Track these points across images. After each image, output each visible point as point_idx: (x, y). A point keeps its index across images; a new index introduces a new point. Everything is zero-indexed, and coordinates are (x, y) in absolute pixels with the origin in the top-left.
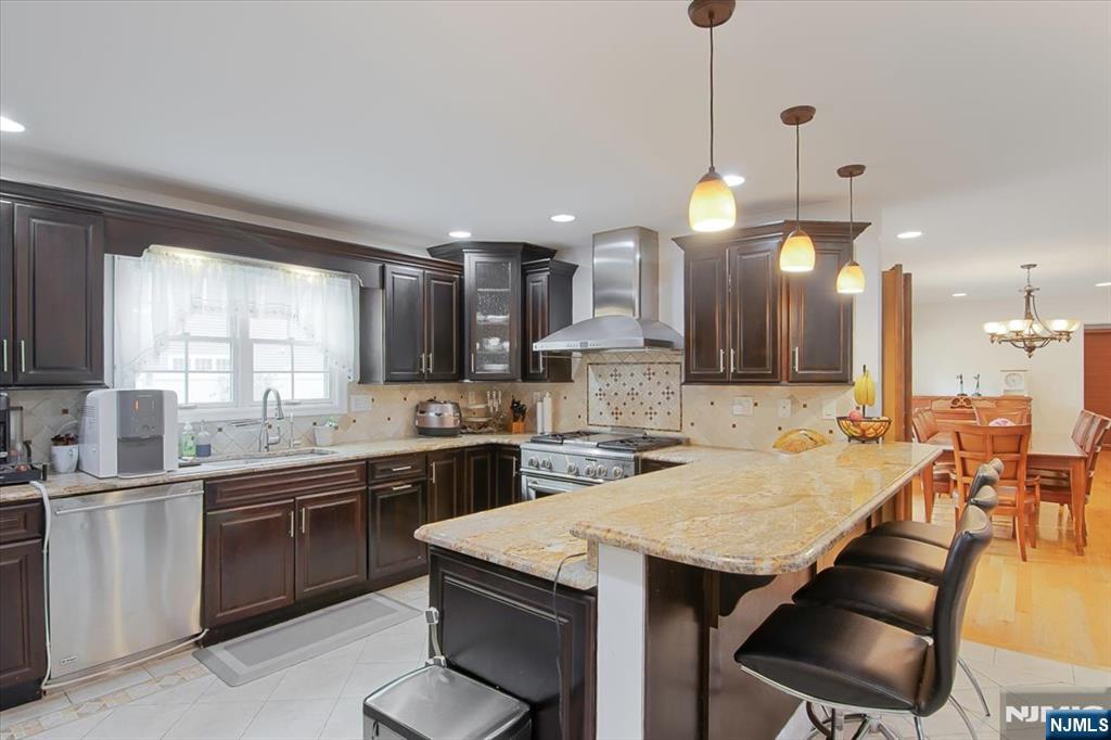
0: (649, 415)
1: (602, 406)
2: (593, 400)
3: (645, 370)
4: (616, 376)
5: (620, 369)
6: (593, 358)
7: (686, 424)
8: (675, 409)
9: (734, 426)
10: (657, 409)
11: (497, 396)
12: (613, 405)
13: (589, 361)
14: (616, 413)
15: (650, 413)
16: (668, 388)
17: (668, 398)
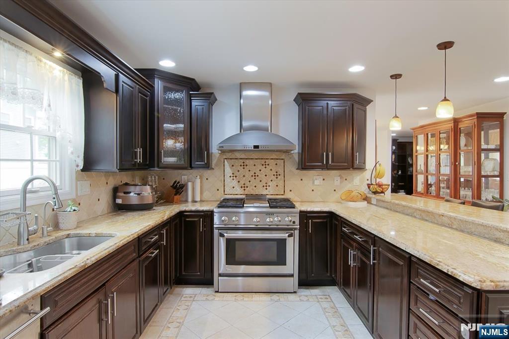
0: (265, 187)
1: (235, 183)
2: (228, 180)
3: (263, 163)
4: (244, 166)
5: (247, 162)
6: (229, 155)
7: (287, 190)
8: (281, 183)
9: (313, 190)
10: (270, 183)
11: (155, 179)
12: (242, 182)
13: (225, 157)
14: (244, 187)
15: (266, 186)
16: (277, 172)
17: (277, 178)
